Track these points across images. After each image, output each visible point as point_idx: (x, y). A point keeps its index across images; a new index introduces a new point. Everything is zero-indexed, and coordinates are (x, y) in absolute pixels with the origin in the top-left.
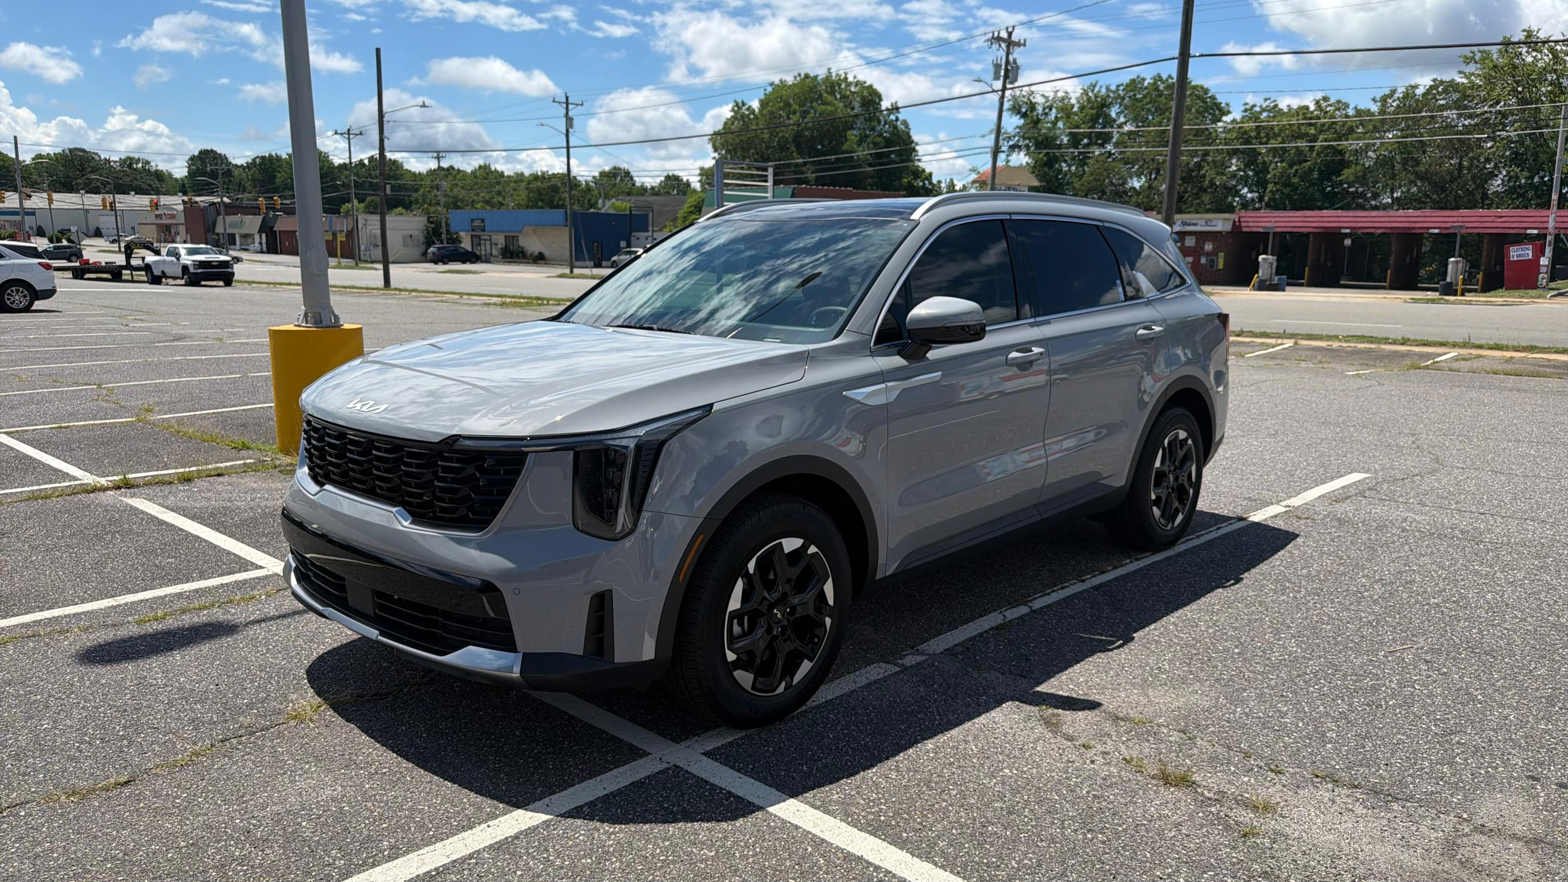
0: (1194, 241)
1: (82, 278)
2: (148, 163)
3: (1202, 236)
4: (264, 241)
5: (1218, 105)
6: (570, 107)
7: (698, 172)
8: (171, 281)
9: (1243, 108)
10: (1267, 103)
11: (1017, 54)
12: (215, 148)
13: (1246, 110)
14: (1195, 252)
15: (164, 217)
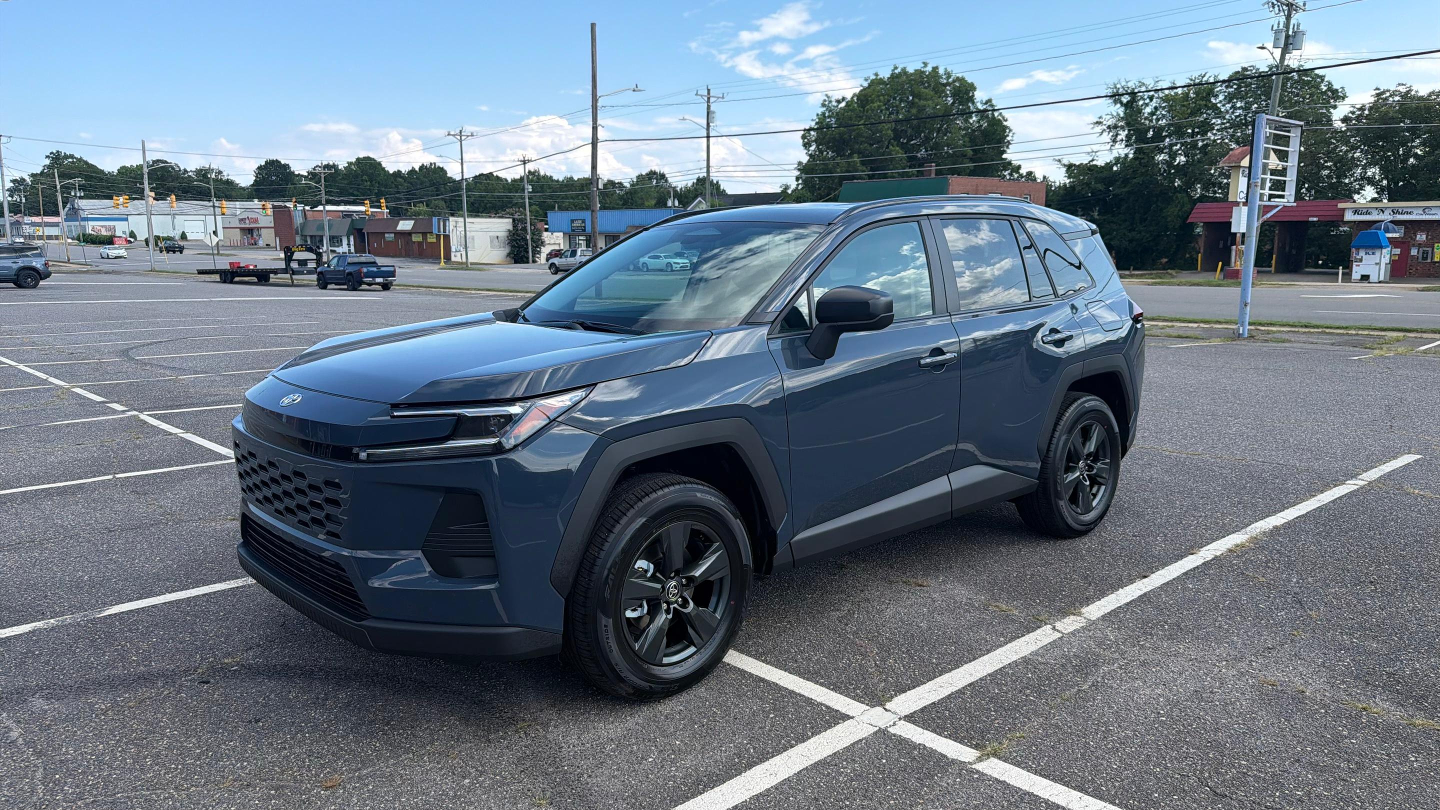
0: (1404, 231)
1: (232, 282)
2: (220, 172)
3: (1412, 226)
4: (352, 243)
5: (1334, 91)
6: (712, 100)
7: (796, 166)
9: (1374, 93)
10: (1400, 88)
11: (1296, 16)
12: (279, 159)
13: (1378, 95)
14: (1404, 243)
15: (247, 222)
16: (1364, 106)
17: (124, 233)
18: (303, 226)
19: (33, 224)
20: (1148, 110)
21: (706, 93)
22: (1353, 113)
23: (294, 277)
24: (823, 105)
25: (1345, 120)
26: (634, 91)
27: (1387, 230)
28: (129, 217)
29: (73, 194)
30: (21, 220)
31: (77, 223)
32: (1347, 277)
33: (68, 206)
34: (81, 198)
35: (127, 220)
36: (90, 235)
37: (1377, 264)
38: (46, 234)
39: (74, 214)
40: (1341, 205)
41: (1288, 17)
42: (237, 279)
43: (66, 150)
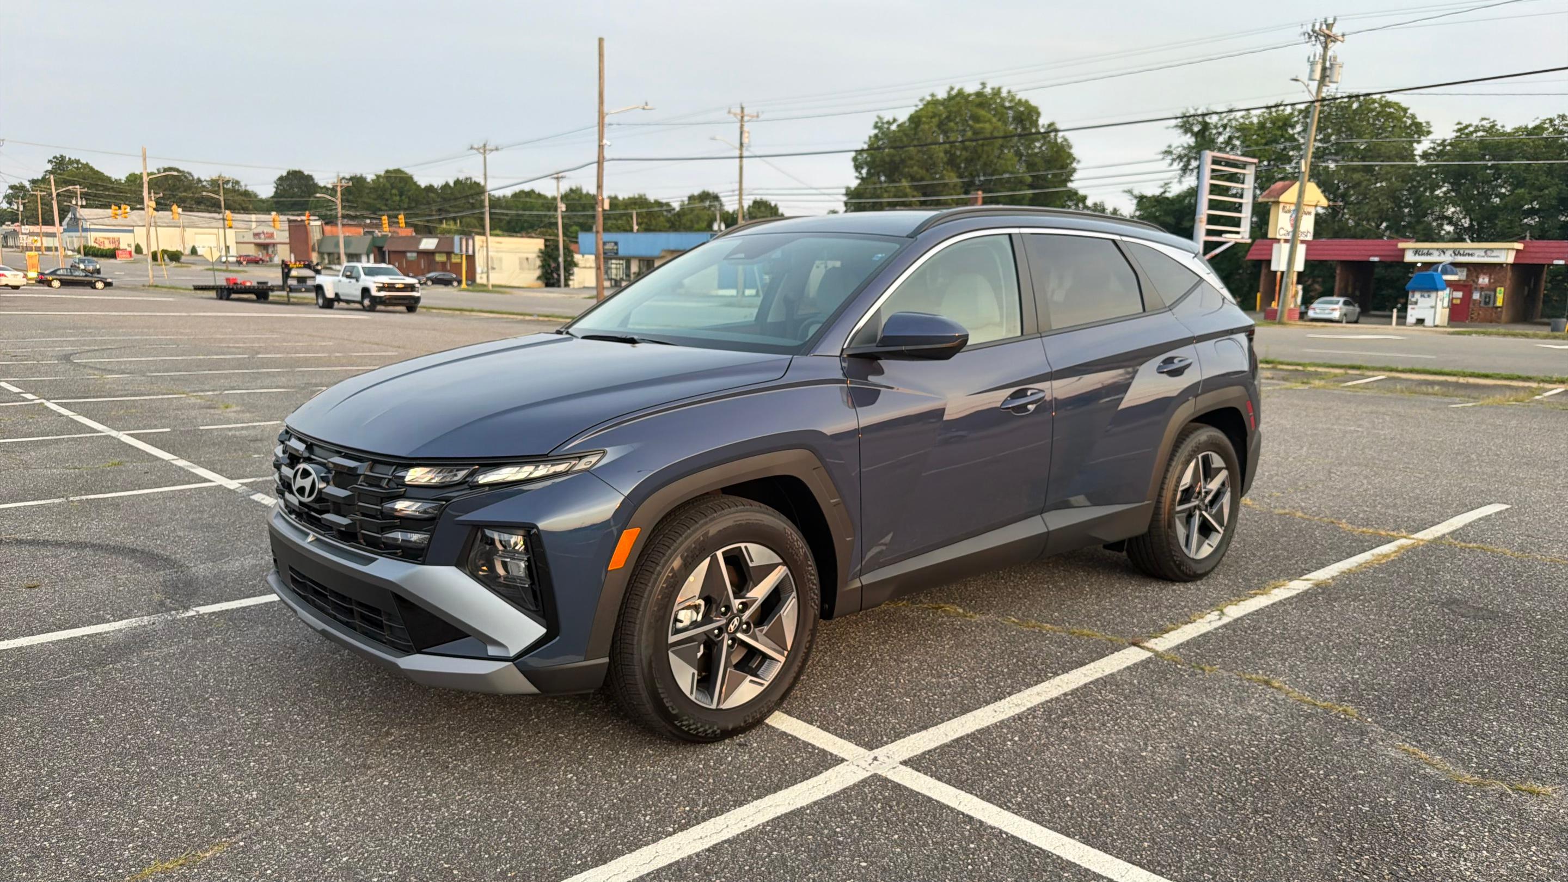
0: (1465, 273)
2: (237, 183)
3: (1475, 269)
5: (1418, 125)
6: (746, 118)
7: (844, 191)
8: (343, 305)
10: (1484, 123)
11: (1334, 49)
12: (302, 169)
13: (1459, 130)
14: (1465, 286)
15: (262, 236)
16: (1444, 141)
17: (129, 245)
18: (320, 242)
19: (31, 234)
20: (1221, 139)
21: (739, 111)
22: (1434, 149)
23: (291, 294)
24: (876, 127)
25: (1425, 156)
26: (644, 109)
27: (1445, 272)
28: (136, 229)
29: (74, 202)
30: (17, 229)
31: (78, 234)
32: (1402, 319)
33: (70, 215)
34: (82, 206)
35: (132, 231)
36: (91, 247)
37: (1432, 307)
38: (45, 245)
39: (75, 225)
40: (1401, 245)
41: (1326, 48)
42: (233, 296)
43: (70, 155)
